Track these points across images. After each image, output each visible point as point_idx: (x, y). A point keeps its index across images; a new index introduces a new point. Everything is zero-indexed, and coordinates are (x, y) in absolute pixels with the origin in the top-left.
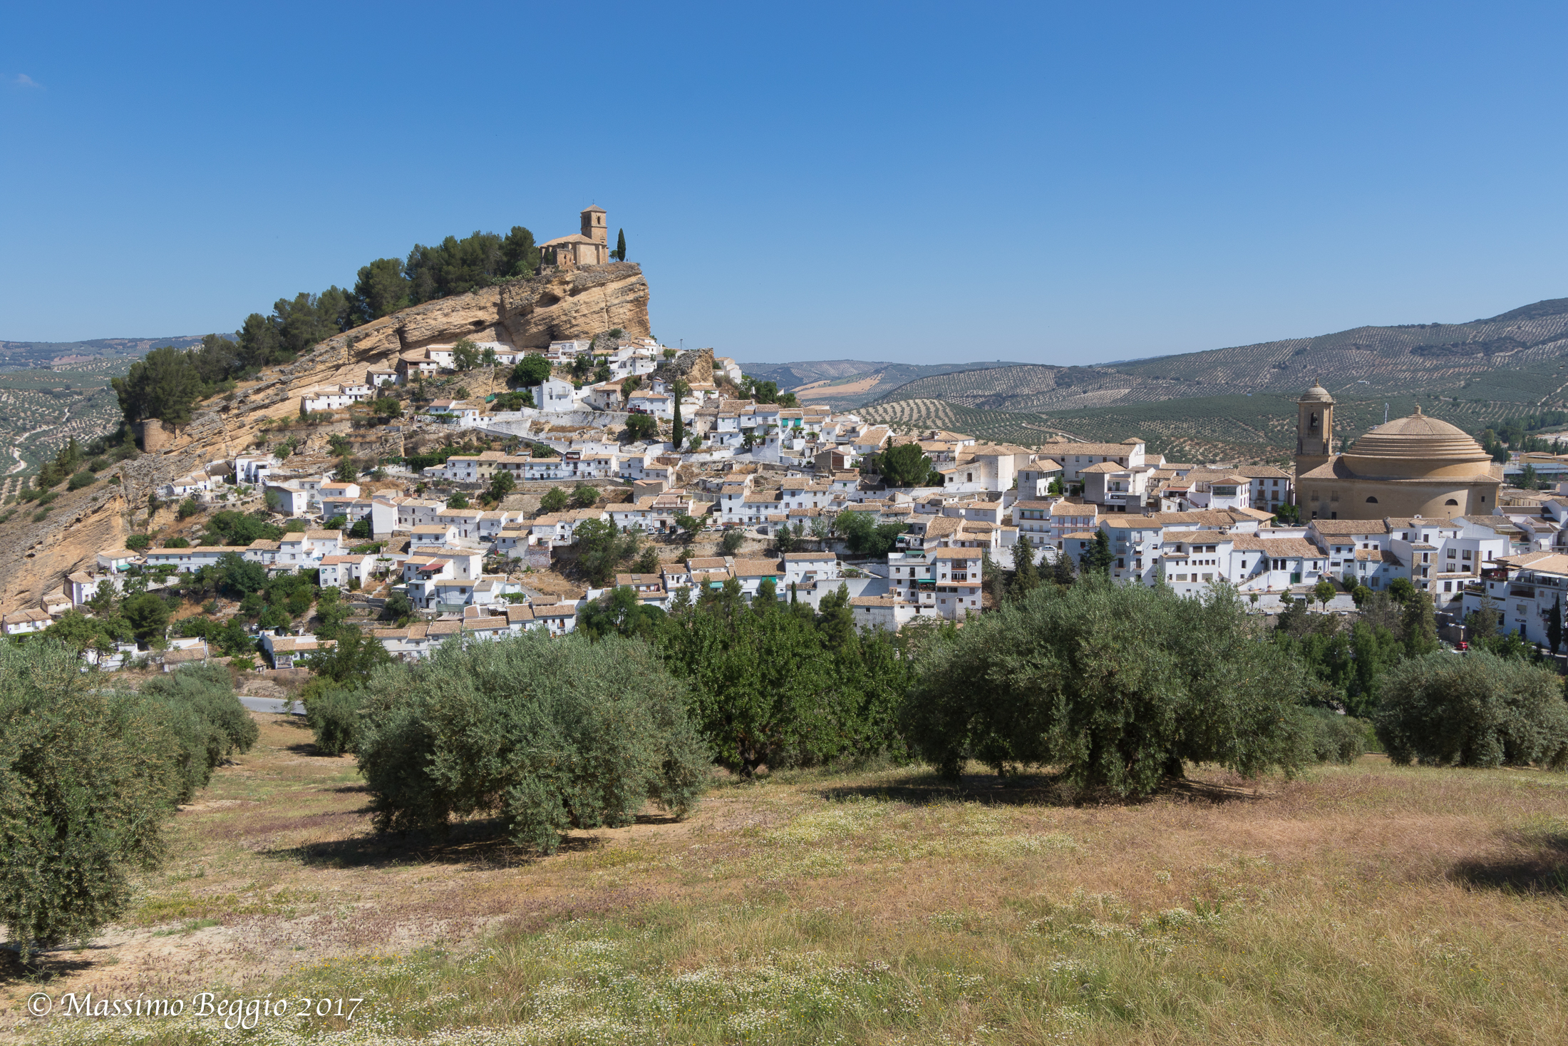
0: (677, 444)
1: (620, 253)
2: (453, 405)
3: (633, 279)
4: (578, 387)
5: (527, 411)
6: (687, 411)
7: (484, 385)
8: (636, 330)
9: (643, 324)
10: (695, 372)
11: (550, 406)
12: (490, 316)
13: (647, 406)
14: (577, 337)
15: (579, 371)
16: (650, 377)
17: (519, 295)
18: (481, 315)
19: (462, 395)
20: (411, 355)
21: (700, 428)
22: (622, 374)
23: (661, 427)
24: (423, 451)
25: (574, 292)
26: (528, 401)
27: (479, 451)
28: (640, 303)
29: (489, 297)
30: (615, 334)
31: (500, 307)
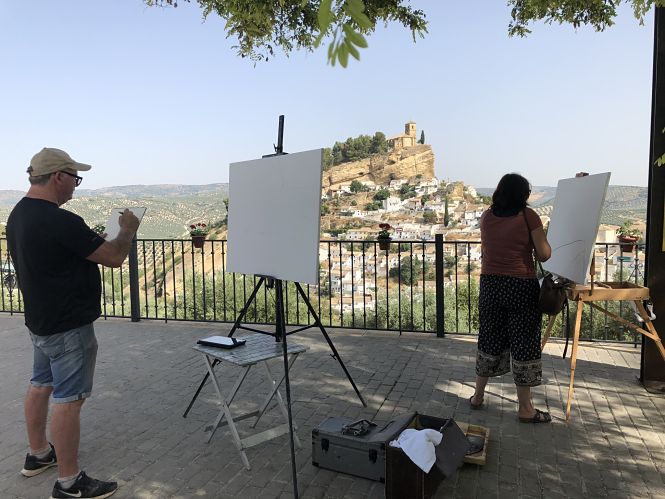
0: (446, 224)
1: (422, 141)
2: (350, 208)
3: (428, 152)
4: (402, 200)
5: (380, 211)
6: (451, 210)
7: (363, 199)
8: (428, 175)
9: (431, 172)
10: (455, 192)
11: (390, 209)
12: (366, 170)
13: (433, 208)
14: (402, 178)
15: (403, 193)
16: (434, 195)
17: (378, 160)
18: (362, 170)
19: (354, 204)
20: (333, 187)
21: (456, 217)
22: (421, 194)
23: (439, 216)
24: (338, 227)
25: (401, 159)
26: (380, 206)
27: (360, 227)
28: (430, 163)
29: (365, 162)
30: (419, 177)
31: (370, 167)
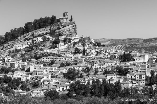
0: (84, 54)
1: (71, 20)
2: (43, 48)
3: (74, 25)
4: (65, 44)
5: (56, 49)
6: (86, 48)
7: (48, 44)
8: (74, 34)
9: (76, 33)
11: (60, 48)
12: (48, 32)
13: (78, 47)
14: (64, 35)
15: (65, 41)
16: (78, 42)
17: (54, 28)
18: (47, 31)
19: (44, 46)
20: (35, 39)
21: (88, 51)
22: (73, 42)
23: (81, 51)
24: (38, 56)
25: (63, 27)
26: (56, 47)
27: (48, 56)
28: (75, 29)
29: (48, 28)
30: (71, 34)
31: (50, 30)
